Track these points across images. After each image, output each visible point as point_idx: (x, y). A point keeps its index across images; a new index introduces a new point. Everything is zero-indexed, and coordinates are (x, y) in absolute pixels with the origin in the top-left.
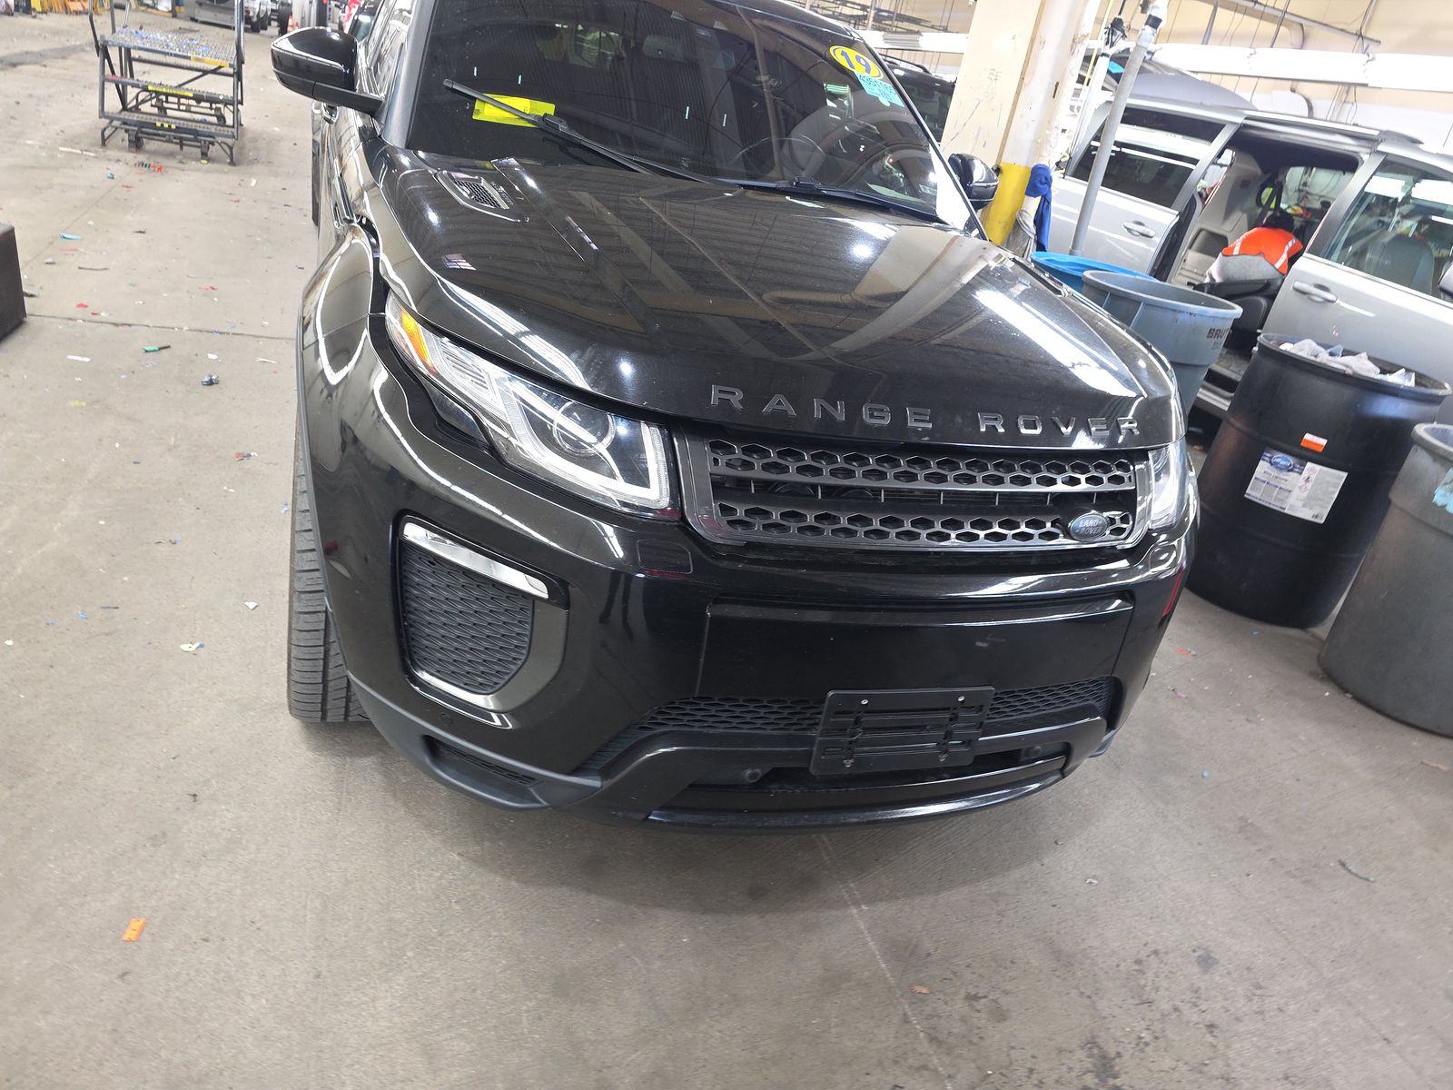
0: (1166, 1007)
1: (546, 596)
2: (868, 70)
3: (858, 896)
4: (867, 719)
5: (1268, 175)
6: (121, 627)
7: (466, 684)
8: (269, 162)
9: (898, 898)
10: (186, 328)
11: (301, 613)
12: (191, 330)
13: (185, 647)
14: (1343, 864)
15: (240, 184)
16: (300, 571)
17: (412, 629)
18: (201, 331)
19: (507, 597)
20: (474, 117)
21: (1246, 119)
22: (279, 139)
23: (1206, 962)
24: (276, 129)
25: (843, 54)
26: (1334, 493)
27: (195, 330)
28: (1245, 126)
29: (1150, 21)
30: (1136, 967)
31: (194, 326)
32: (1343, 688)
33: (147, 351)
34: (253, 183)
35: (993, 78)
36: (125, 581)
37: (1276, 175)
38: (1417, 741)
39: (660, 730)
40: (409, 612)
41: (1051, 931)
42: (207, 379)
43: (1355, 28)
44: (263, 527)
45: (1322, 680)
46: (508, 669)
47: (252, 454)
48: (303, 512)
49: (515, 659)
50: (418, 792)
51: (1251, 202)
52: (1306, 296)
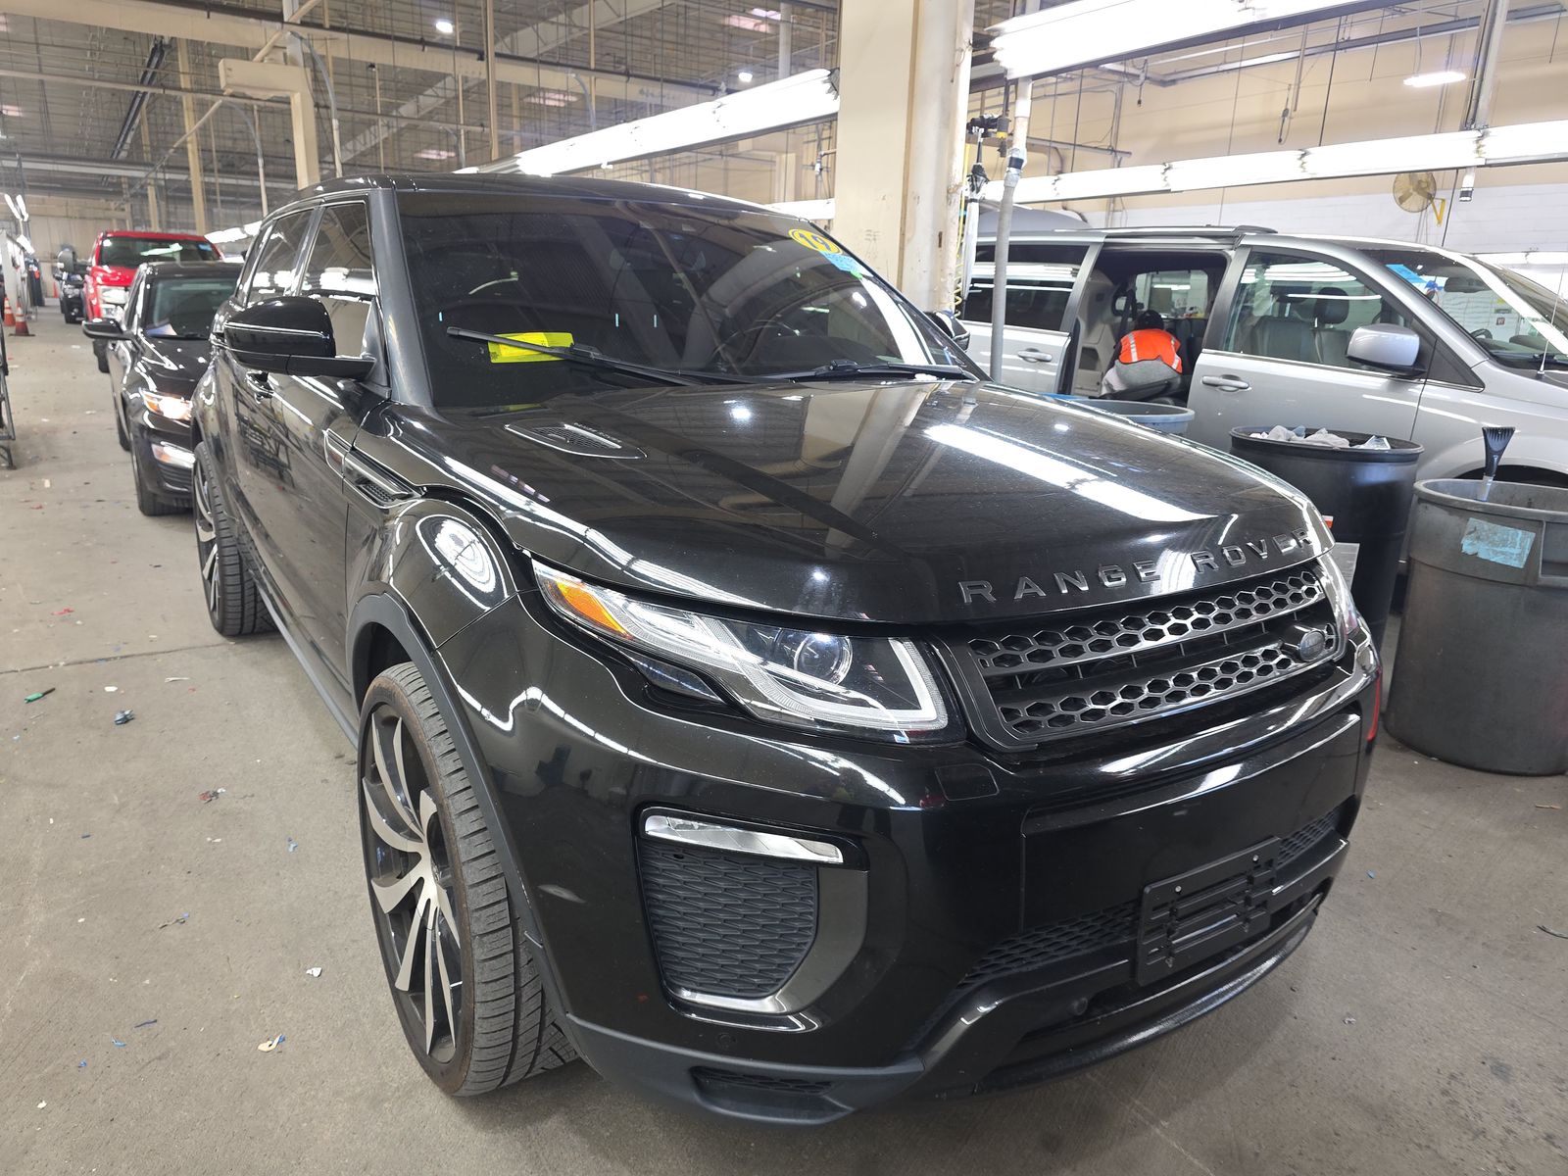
0: (1498, 1132)
1: (840, 860)
2: (828, 248)
3: (1151, 1113)
4: (1183, 906)
5: (1119, 286)
6: (173, 1044)
7: (739, 991)
8: (54, 457)
9: (1189, 1102)
10: (62, 664)
11: (485, 960)
12: (68, 665)
13: (264, 1047)
14: (1543, 929)
15: (32, 489)
16: (477, 910)
17: (659, 942)
18: (81, 663)
19: (784, 874)
20: (493, 361)
21: (1107, 237)
22: (54, 430)
23: (1501, 1071)
24: (45, 420)
25: (802, 236)
26: (1352, 564)
27: (75, 663)
28: (1106, 244)
29: (1013, 163)
30: (1446, 1099)
31: (71, 658)
32: (1426, 753)
33: (29, 701)
34: (47, 484)
35: (871, 238)
36: (147, 985)
37: (1127, 285)
38: (1518, 787)
39: (979, 982)
40: (655, 922)
41: (1349, 1088)
42: (119, 717)
43: (1106, 144)
44: (278, 874)
45: (1401, 750)
46: (792, 958)
47: (219, 791)
48: (465, 837)
49: (799, 944)
50: (631, 1142)
51: (1108, 313)
52: (1217, 389)
